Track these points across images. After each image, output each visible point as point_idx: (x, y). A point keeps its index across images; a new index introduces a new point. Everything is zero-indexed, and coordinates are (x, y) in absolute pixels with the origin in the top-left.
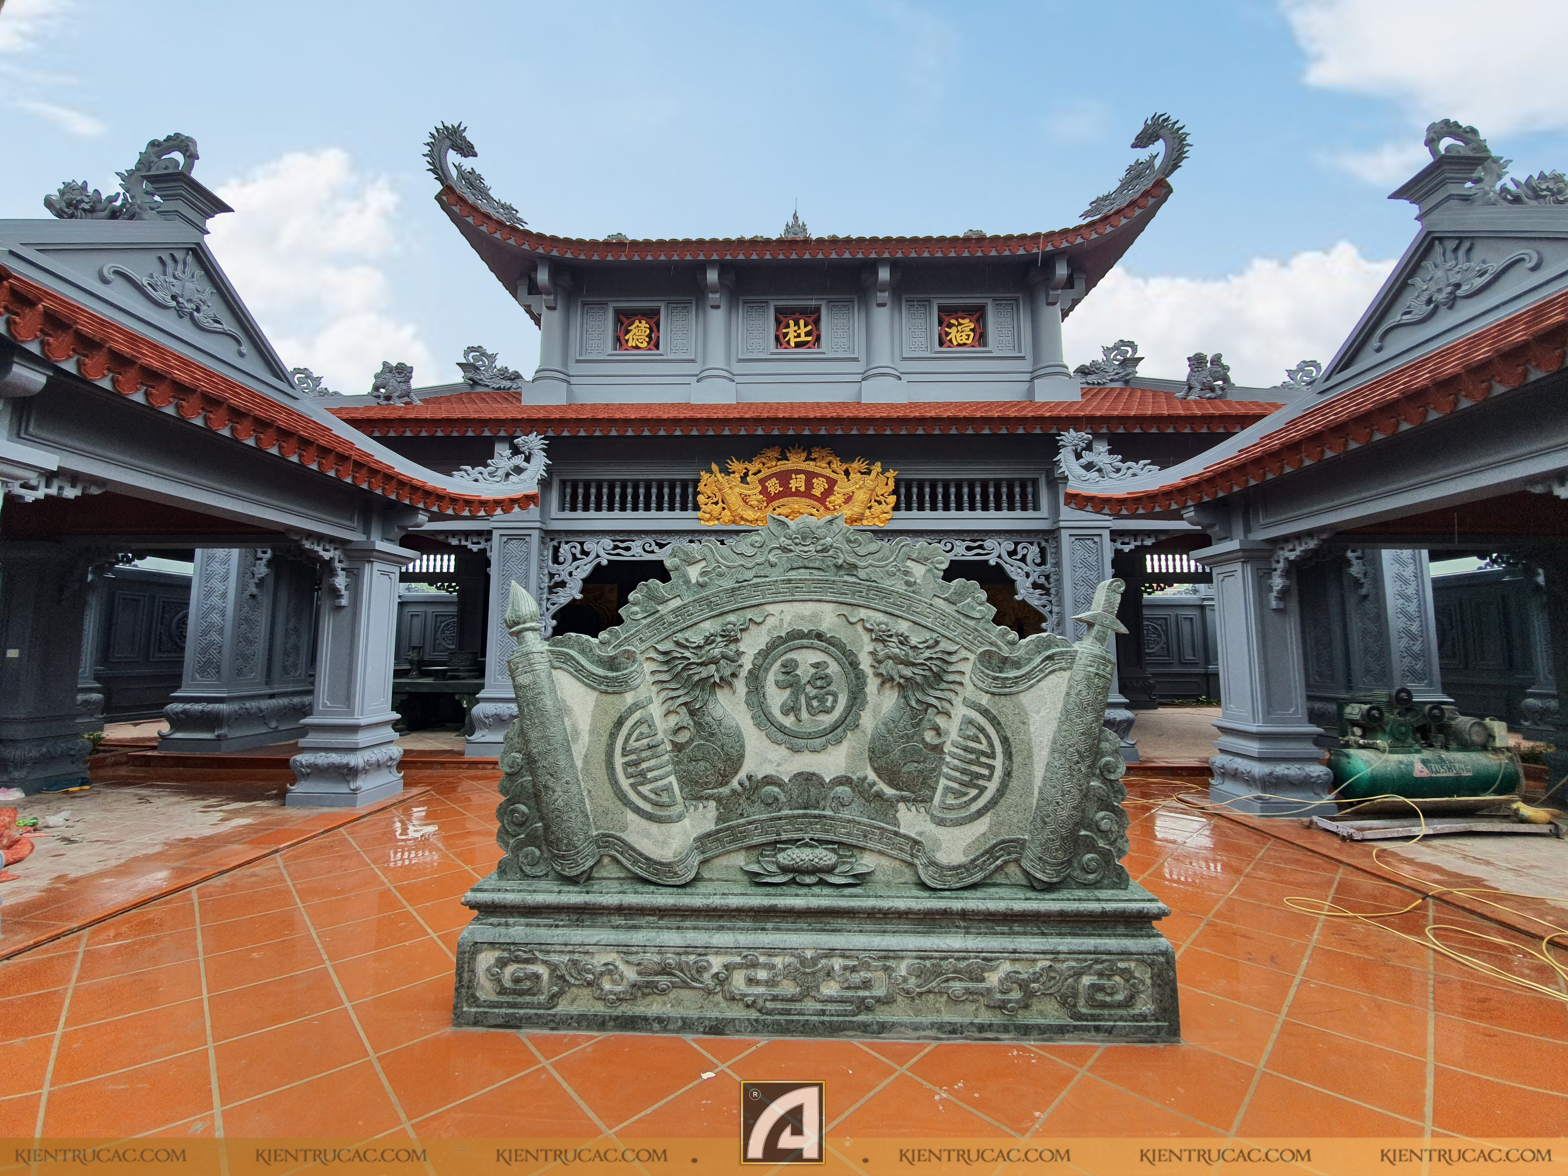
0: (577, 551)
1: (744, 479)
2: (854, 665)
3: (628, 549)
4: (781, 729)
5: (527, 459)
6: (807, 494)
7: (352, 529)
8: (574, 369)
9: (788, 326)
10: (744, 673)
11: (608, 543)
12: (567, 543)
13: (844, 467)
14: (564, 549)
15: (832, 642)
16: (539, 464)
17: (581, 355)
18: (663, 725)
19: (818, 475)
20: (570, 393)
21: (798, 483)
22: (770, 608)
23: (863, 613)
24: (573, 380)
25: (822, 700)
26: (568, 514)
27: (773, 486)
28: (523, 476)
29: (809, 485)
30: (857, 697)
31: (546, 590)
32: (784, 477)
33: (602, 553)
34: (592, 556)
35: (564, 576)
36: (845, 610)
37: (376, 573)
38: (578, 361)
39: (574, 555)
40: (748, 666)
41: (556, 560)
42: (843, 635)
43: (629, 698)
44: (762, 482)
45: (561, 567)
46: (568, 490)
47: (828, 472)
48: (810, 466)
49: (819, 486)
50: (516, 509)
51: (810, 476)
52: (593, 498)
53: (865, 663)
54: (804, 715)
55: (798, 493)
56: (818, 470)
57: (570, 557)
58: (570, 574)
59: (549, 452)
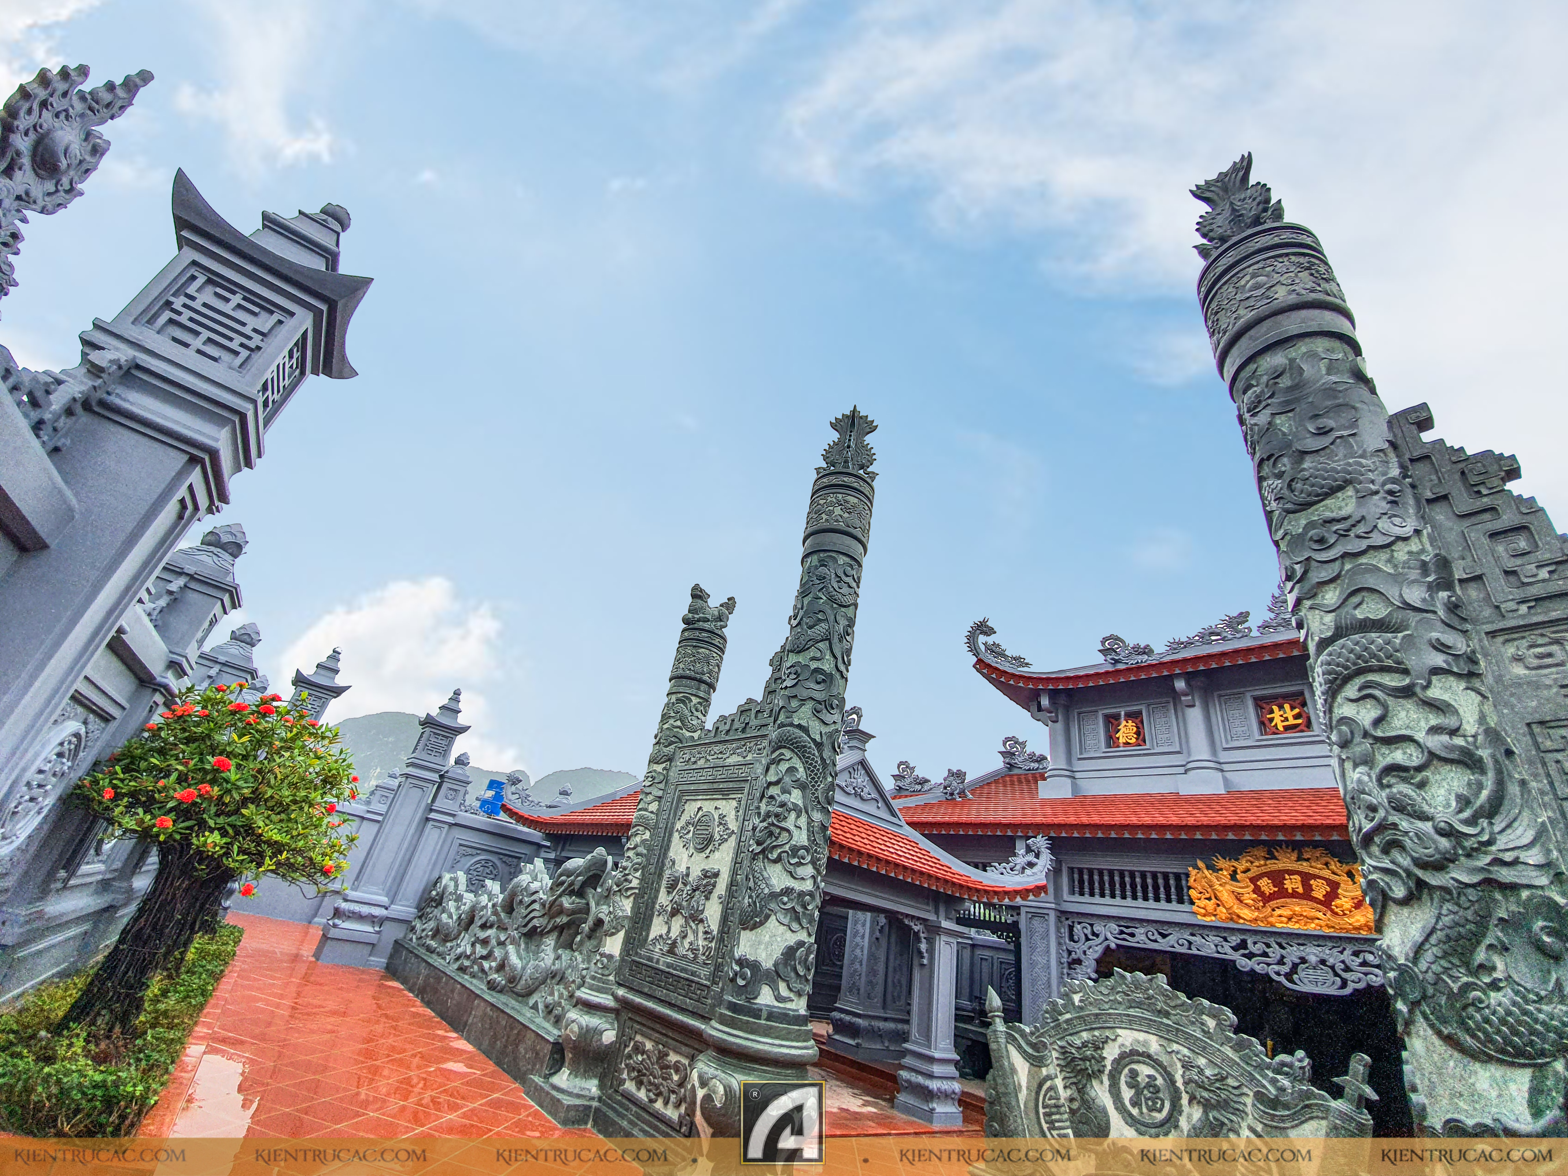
0: (1088, 931)
1: (1233, 877)
2: (1173, 1082)
3: (1132, 935)
4: (1131, 1115)
5: (1037, 856)
6: (1307, 895)
7: (929, 911)
8: (1078, 766)
9: (1272, 712)
10: (1107, 1072)
11: (1113, 927)
12: (1079, 923)
13: (1346, 868)
14: (1078, 928)
15: (1155, 1061)
16: (1045, 861)
17: (1081, 753)
18: (1064, 1094)
19: (1316, 877)
20: (1075, 787)
21: (1293, 883)
22: (1119, 1031)
23: (1175, 1047)
24: (1078, 775)
25: (1155, 1103)
26: (1077, 898)
27: (1266, 885)
28: (1035, 870)
29: (1308, 888)
30: (1176, 1108)
31: (1066, 965)
32: (1277, 877)
33: (1109, 936)
34: (1102, 938)
35: (1079, 954)
36: (1164, 1043)
37: (942, 943)
38: (1080, 759)
39: (1086, 935)
40: (1109, 1067)
41: (1072, 939)
42: (1164, 1059)
43: (1044, 1071)
44: (1253, 880)
45: (1076, 945)
46: (1076, 876)
47: (1326, 873)
48: (1304, 867)
49: (1320, 890)
50: (1031, 897)
51: (1306, 878)
52: (1097, 884)
53: (1180, 1084)
54: (1145, 1110)
55: (1294, 895)
56: (1312, 871)
57: (1083, 938)
58: (1085, 953)
59: (1052, 849)
